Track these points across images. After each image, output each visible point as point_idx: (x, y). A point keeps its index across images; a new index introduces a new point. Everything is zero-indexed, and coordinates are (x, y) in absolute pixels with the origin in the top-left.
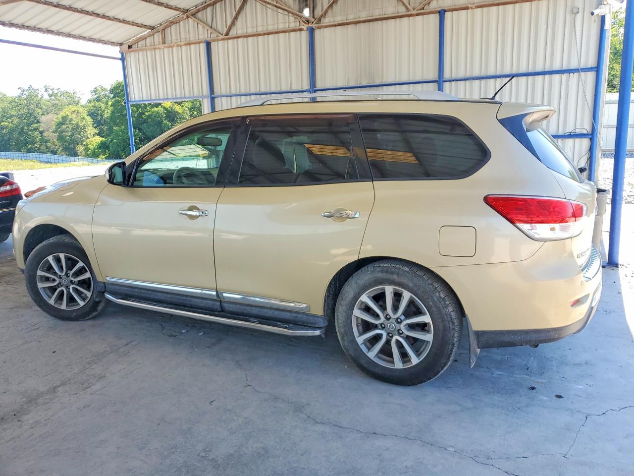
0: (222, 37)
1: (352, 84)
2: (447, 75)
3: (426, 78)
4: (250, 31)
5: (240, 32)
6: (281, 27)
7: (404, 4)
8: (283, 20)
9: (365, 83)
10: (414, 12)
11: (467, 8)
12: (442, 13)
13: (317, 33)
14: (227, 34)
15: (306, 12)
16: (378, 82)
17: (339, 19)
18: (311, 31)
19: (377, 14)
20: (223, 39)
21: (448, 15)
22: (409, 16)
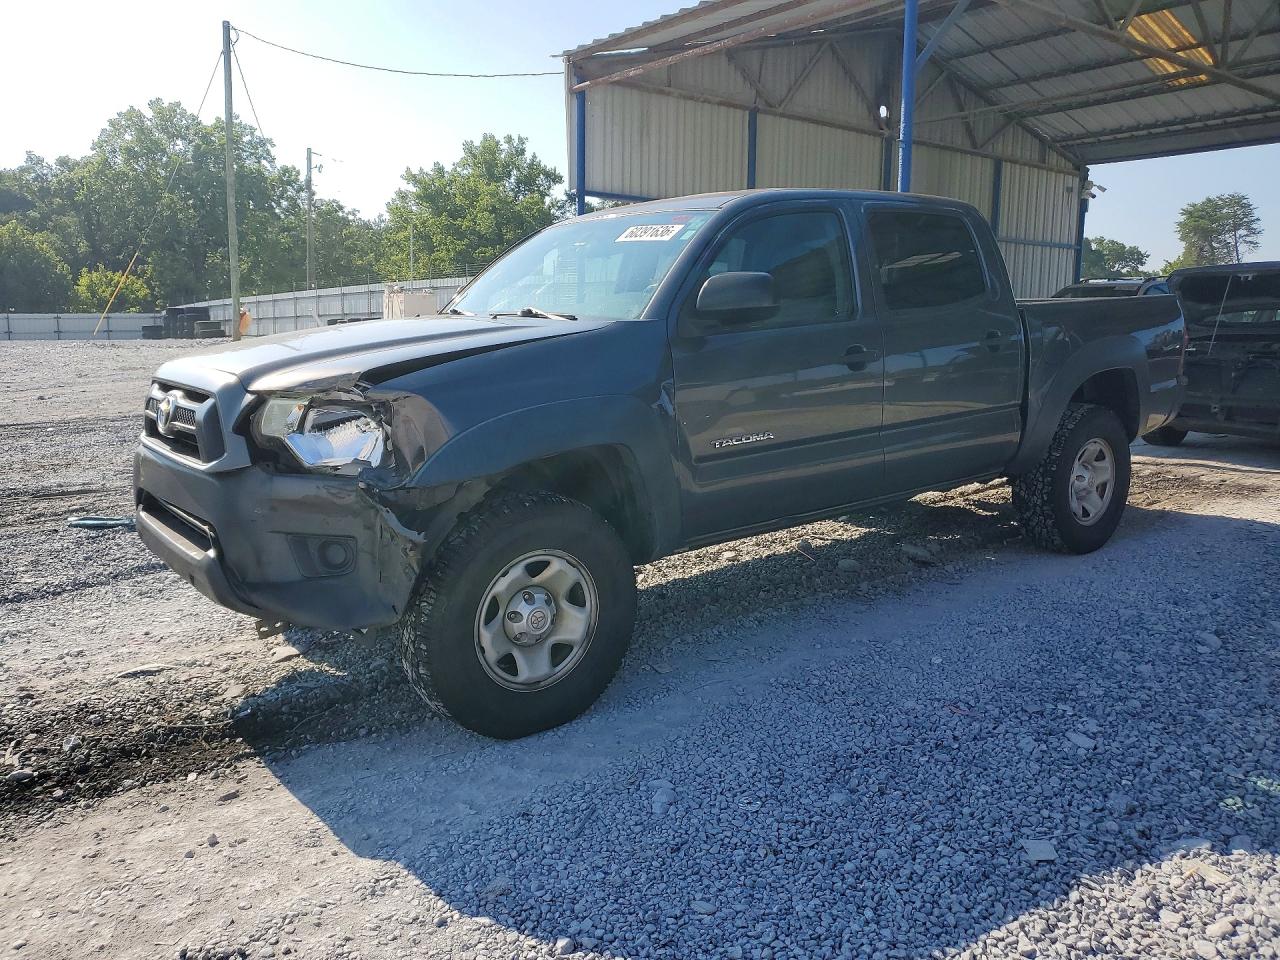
0: (780, 110)
4: (814, 112)
6: (853, 121)
7: (971, 138)
8: (856, 112)
10: (982, 152)
11: (1014, 162)
12: (998, 162)
15: (883, 111)
19: (948, 139)
20: (777, 115)
21: (1002, 164)
22: (972, 154)
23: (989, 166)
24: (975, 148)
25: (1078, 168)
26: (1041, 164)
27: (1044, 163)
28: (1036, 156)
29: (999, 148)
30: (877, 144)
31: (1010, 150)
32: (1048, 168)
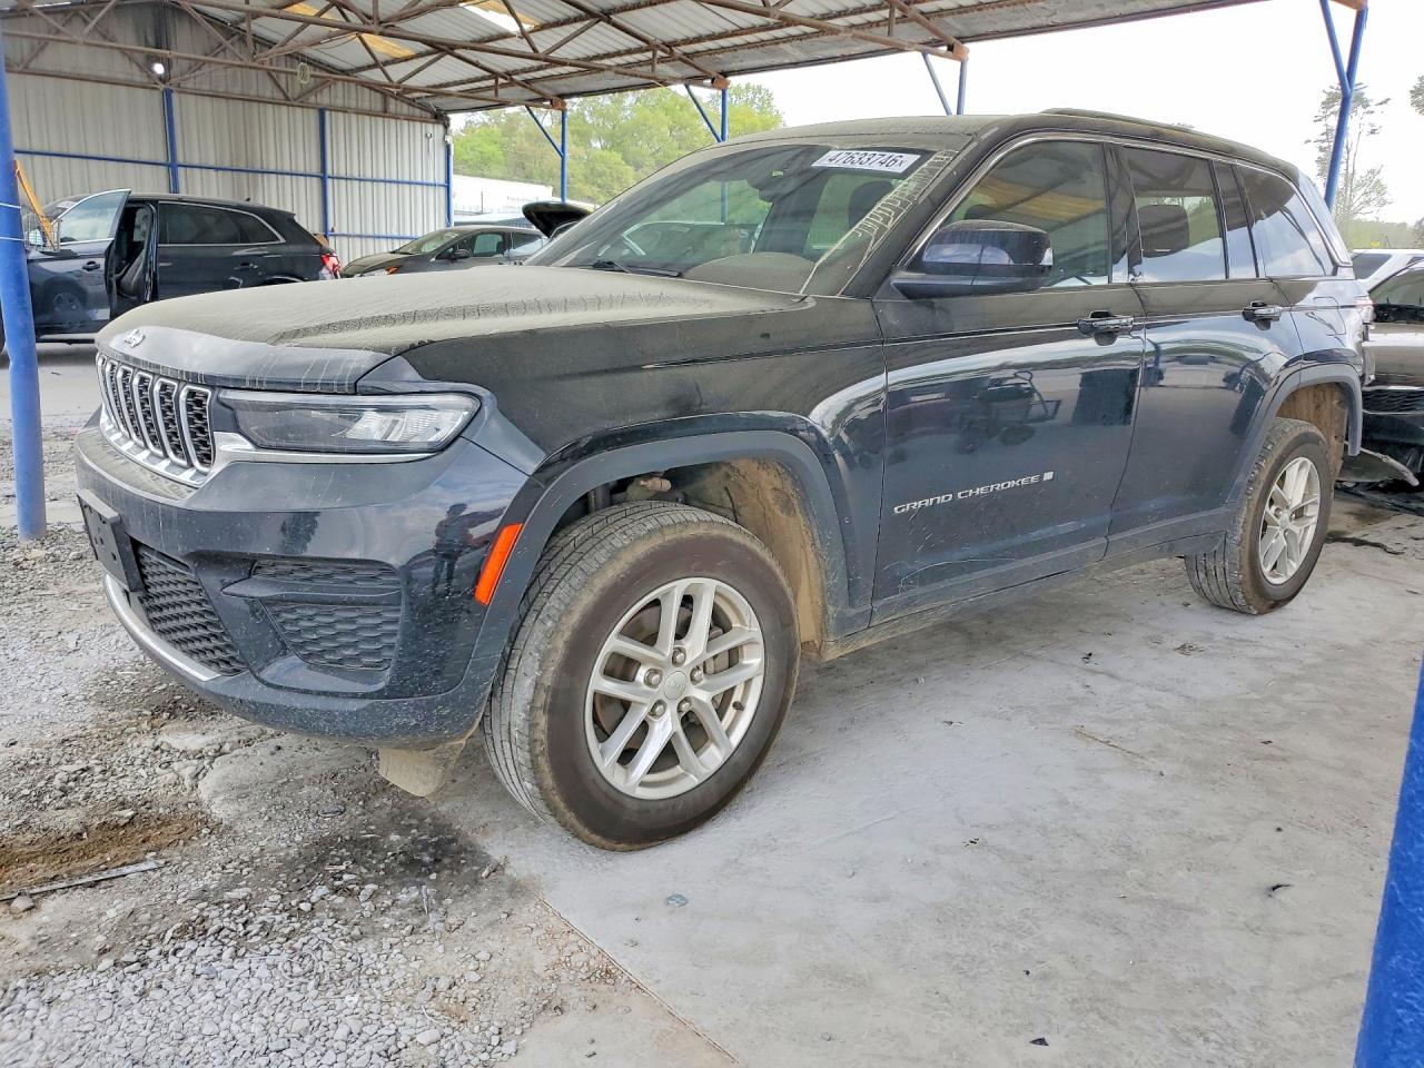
0: (20, 69)
1: (227, 165)
2: (329, 172)
3: (308, 171)
4: (67, 69)
5: (49, 68)
6: (121, 76)
7: (282, 91)
8: (121, 68)
9: (243, 166)
10: (296, 103)
11: (345, 112)
12: (322, 112)
13: (175, 97)
14: (26, 68)
15: (159, 69)
16: (258, 167)
17: (206, 87)
18: (167, 94)
19: (253, 92)
20: (20, 72)
21: (327, 113)
22: (288, 105)
23: (313, 115)
24: (288, 101)
25: (436, 118)
26: (384, 113)
27: (386, 112)
28: (379, 107)
29: (324, 98)
30: (156, 97)
31: (339, 102)
32: (396, 117)
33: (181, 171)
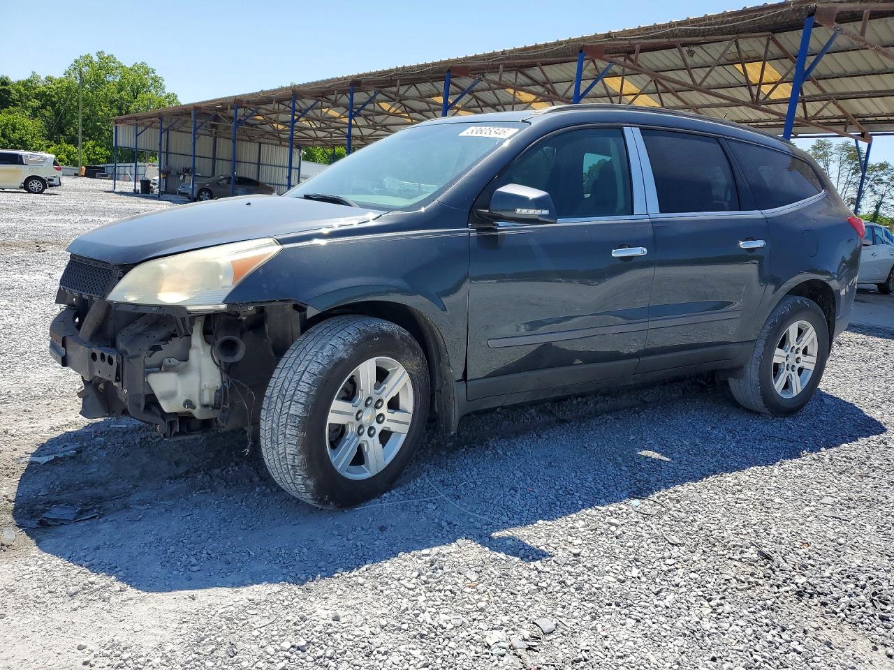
23: (257, 145)
24: (251, 140)
25: (297, 147)
26: (280, 145)
28: (278, 142)
30: (212, 139)
31: (266, 141)
32: (284, 146)
33: (216, 161)
